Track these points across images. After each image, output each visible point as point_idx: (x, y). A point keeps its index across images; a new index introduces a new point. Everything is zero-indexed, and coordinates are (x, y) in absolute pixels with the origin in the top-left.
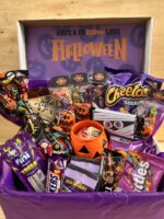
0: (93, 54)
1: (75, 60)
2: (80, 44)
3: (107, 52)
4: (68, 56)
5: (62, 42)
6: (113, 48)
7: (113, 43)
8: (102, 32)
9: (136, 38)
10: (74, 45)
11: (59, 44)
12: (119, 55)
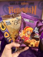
2: (19, 8)
3: (29, 11)
6: (31, 10)
7: (31, 8)
8: (27, 4)
9: (40, 6)
11: (11, 8)
12: (34, 12)
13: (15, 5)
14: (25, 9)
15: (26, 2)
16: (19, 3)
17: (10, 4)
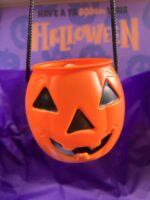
0: (89, 40)
1: (63, 48)
4: (52, 44)
5: (45, 25)
8: (102, 11)
10: (62, 29)
12: (129, 42)
13: (56, 15)
14: (94, 28)
15: (96, 5)
16: (70, 11)
17: (40, 15)
